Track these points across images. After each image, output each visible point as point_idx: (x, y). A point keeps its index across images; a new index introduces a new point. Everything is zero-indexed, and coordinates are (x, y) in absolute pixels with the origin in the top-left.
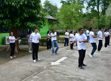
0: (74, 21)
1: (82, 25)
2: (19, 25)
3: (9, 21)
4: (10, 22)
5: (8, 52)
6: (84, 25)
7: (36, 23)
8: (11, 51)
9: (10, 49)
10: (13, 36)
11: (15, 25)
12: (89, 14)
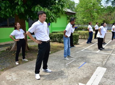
0: (95, 14)
1: (101, 19)
2: (23, 10)
3: (5, 3)
4: (7, 5)
5: (12, 52)
6: (104, 19)
7: (51, 8)
8: (16, 50)
9: (15, 48)
10: (20, 28)
11: (17, 11)
12: (109, 8)
